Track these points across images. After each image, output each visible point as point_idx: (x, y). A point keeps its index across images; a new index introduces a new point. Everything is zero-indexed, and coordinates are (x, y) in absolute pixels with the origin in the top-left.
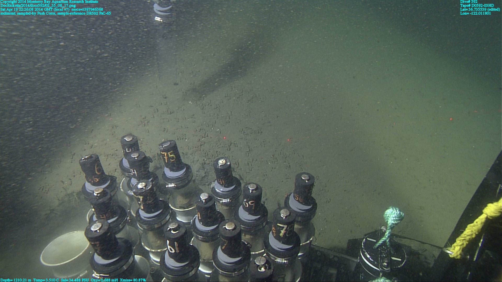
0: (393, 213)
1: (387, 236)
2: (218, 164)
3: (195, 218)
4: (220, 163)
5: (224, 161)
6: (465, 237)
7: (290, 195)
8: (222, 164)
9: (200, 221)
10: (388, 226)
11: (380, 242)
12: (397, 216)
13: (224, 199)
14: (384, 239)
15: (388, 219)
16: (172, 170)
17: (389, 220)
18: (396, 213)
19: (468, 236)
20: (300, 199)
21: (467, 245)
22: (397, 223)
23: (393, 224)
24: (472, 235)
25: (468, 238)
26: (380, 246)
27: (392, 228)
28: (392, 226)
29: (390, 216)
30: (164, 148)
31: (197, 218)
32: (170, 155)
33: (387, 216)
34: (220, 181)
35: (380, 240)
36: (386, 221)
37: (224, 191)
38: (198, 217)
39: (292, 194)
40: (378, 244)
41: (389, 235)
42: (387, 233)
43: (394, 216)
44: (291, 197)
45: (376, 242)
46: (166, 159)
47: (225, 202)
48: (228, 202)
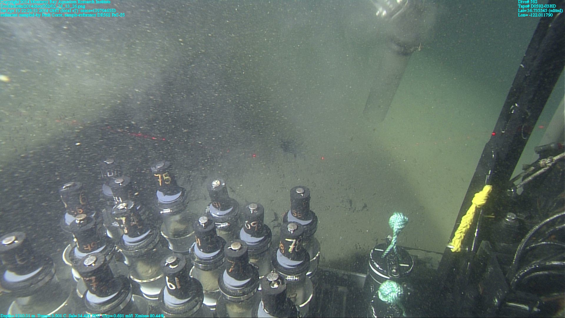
0: (398, 218)
1: (394, 243)
2: (212, 185)
3: (194, 246)
4: (214, 185)
5: (219, 183)
6: (462, 230)
7: (288, 212)
8: (217, 185)
9: (200, 248)
10: (394, 232)
11: (388, 250)
12: (402, 220)
13: (222, 223)
14: (391, 246)
15: (393, 225)
17: (394, 227)
18: (400, 218)
19: (464, 227)
21: (464, 237)
22: (402, 228)
23: (399, 229)
24: (467, 226)
25: (464, 230)
26: (387, 254)
27: (398, 234)
28: (398, 232)
29: (395, 222)
30: (158, 170)
31: (196, 246)
33: (392, 222)
34: (215, 204)
35: (387, 248)
36: (391, 228)
37: (221, 214)
38: (198, 244)
40: (386, 253)
41: (395, 241)
42: (394, 240)
43: (399, 221)
44: (289, 214)
45: (384, 252)
46: (160, 182)
47: (223, 227)
48: (226, 226)
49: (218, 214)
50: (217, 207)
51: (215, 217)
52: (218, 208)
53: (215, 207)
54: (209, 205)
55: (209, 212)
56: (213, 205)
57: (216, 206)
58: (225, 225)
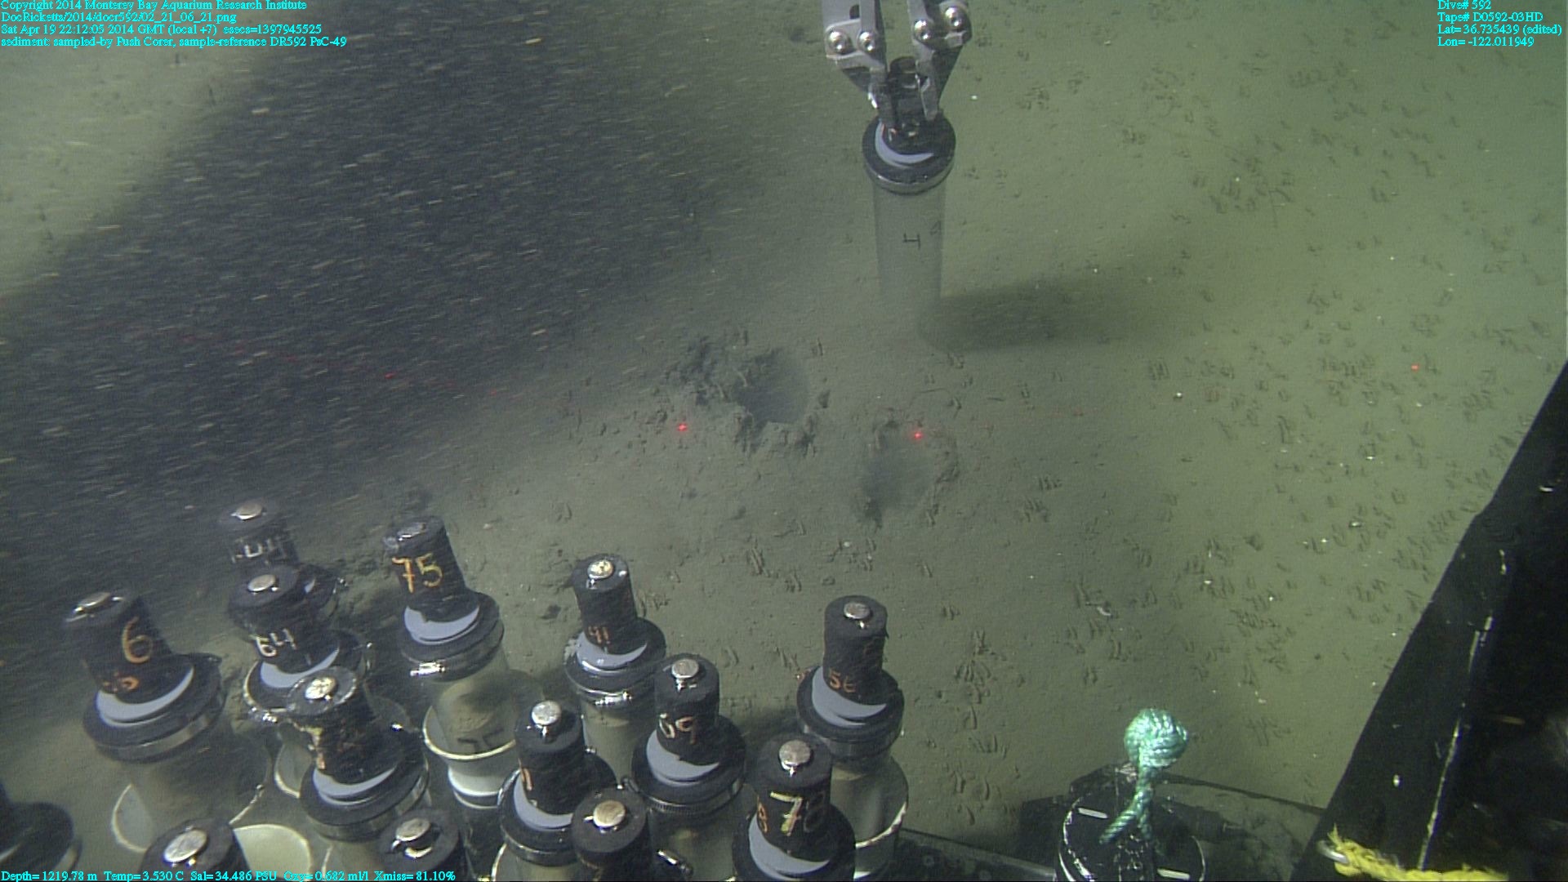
0: (1154, 732)
1: (1139, 806)
2: (587, 574)
3: (514, 783)
4: (593, 574)
5: (608, 568)
7: (814, 672)
8: (601, 575)
9: (529, 793)
11: (1121, 822)
12: (1167, 741)
13: (611, 692)
14: (1131, 811)
15: (1138, 752)
16: (432, 615)
17: (1141, 756)
18: (1161, 732)
20: (845, 685)
22: (1166, 765)
23: (1155, 768)
26: (1123, 835)
29: (1142, 743)
30: (403, 544)
32: (425, 565)
33: (1135, 741)
34: (594, 632)
35: (1119, 814)
36: (1132, 756)
37: (609, 665)
38: (524, 782)
39: (821, 670)
41: (1147, 800)
42: (1140, 794)
43: (1156, 743)
44: (818, 680)
45: (1108, 823)
46: (410, 580)
47: (614, 704)
48: (622, 702)
49: (600, 662)
50: (599, 641)
51: (589, 673)
52: (602, 646)
53: (593, 640)
54: (576, 637)
55: (575, 654)
56: (588, 636)
57: (596, 638)
58: (617, 700)
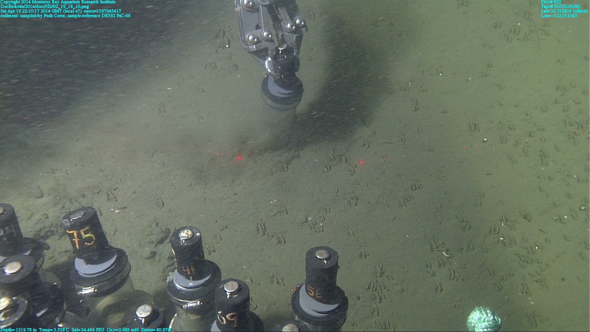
2: (179, 238)
4: (183, 237)
5: (190, 233)
7: (300, 287)
8: (187, 237)
13: (191, 300)
16: (90, 261)
20: (317, 294)
30: (72, 223)
32: (85, 234)
34: (182, 269)
39: (304, 286)
44: (303, 291)
46: (77, 242)
48: (197, 306)
50: (185, 273)
51: (179, 290)
53: (181, 273)
54: (173, 271)
55: (173, 280)
56: (179, 271)
58: (194, 305)
